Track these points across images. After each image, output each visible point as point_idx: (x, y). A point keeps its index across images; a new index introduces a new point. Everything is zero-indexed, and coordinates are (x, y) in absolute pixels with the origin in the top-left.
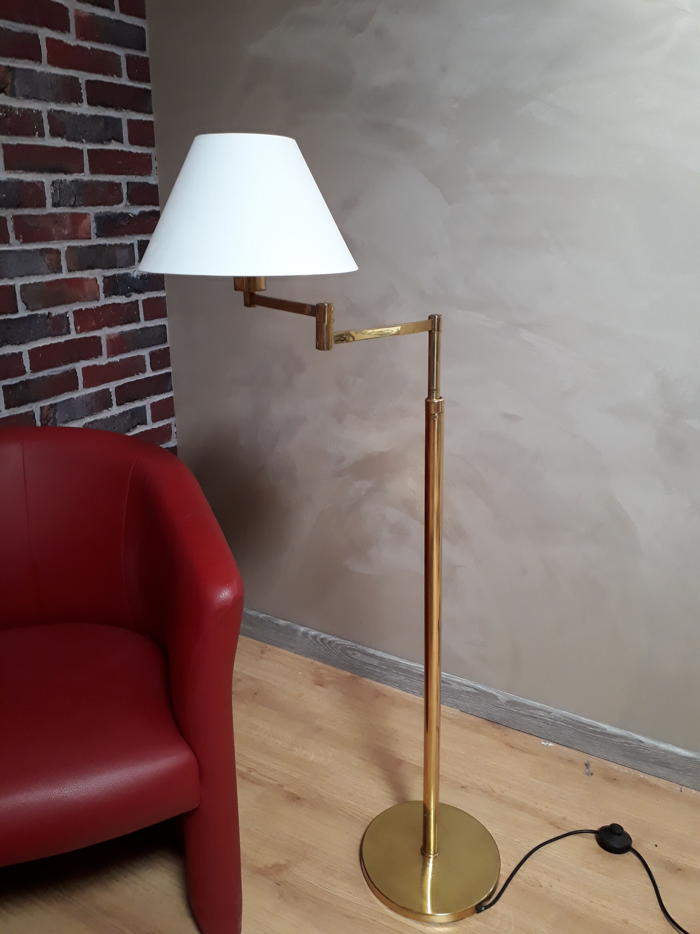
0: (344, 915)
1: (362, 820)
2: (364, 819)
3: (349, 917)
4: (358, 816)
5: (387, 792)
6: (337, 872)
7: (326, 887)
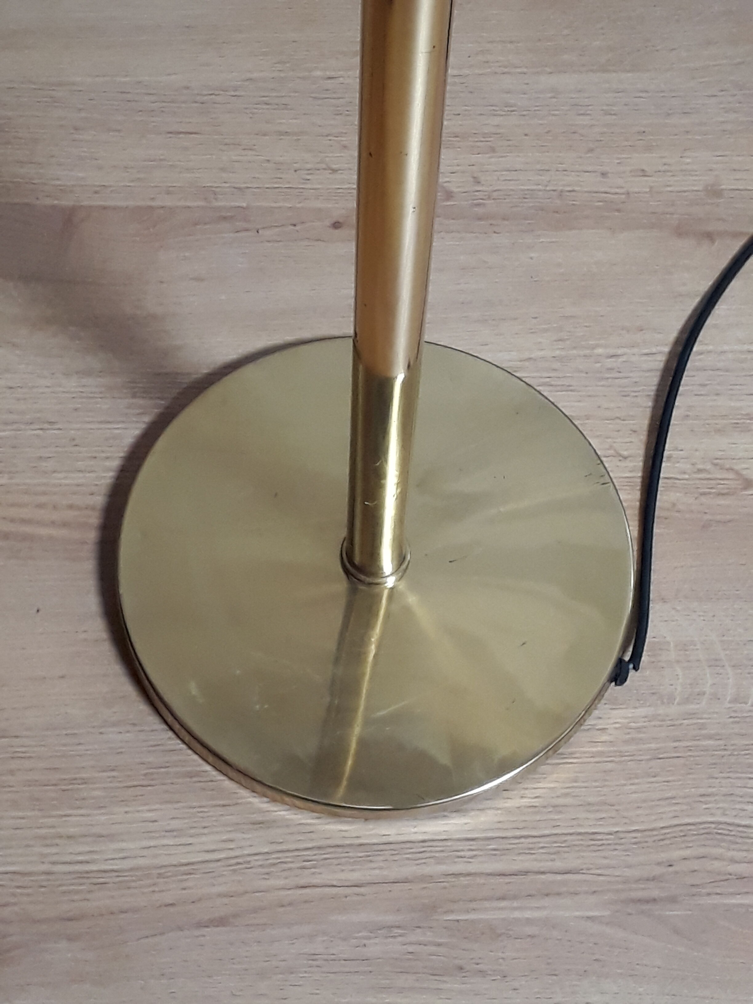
0: (200, 925)
1: (63, 533)
2: (65, 524)
3: (221, 922)
4: (40, 523)
5: (88, 373)
6: (85, 781)
7: (80, 858)
